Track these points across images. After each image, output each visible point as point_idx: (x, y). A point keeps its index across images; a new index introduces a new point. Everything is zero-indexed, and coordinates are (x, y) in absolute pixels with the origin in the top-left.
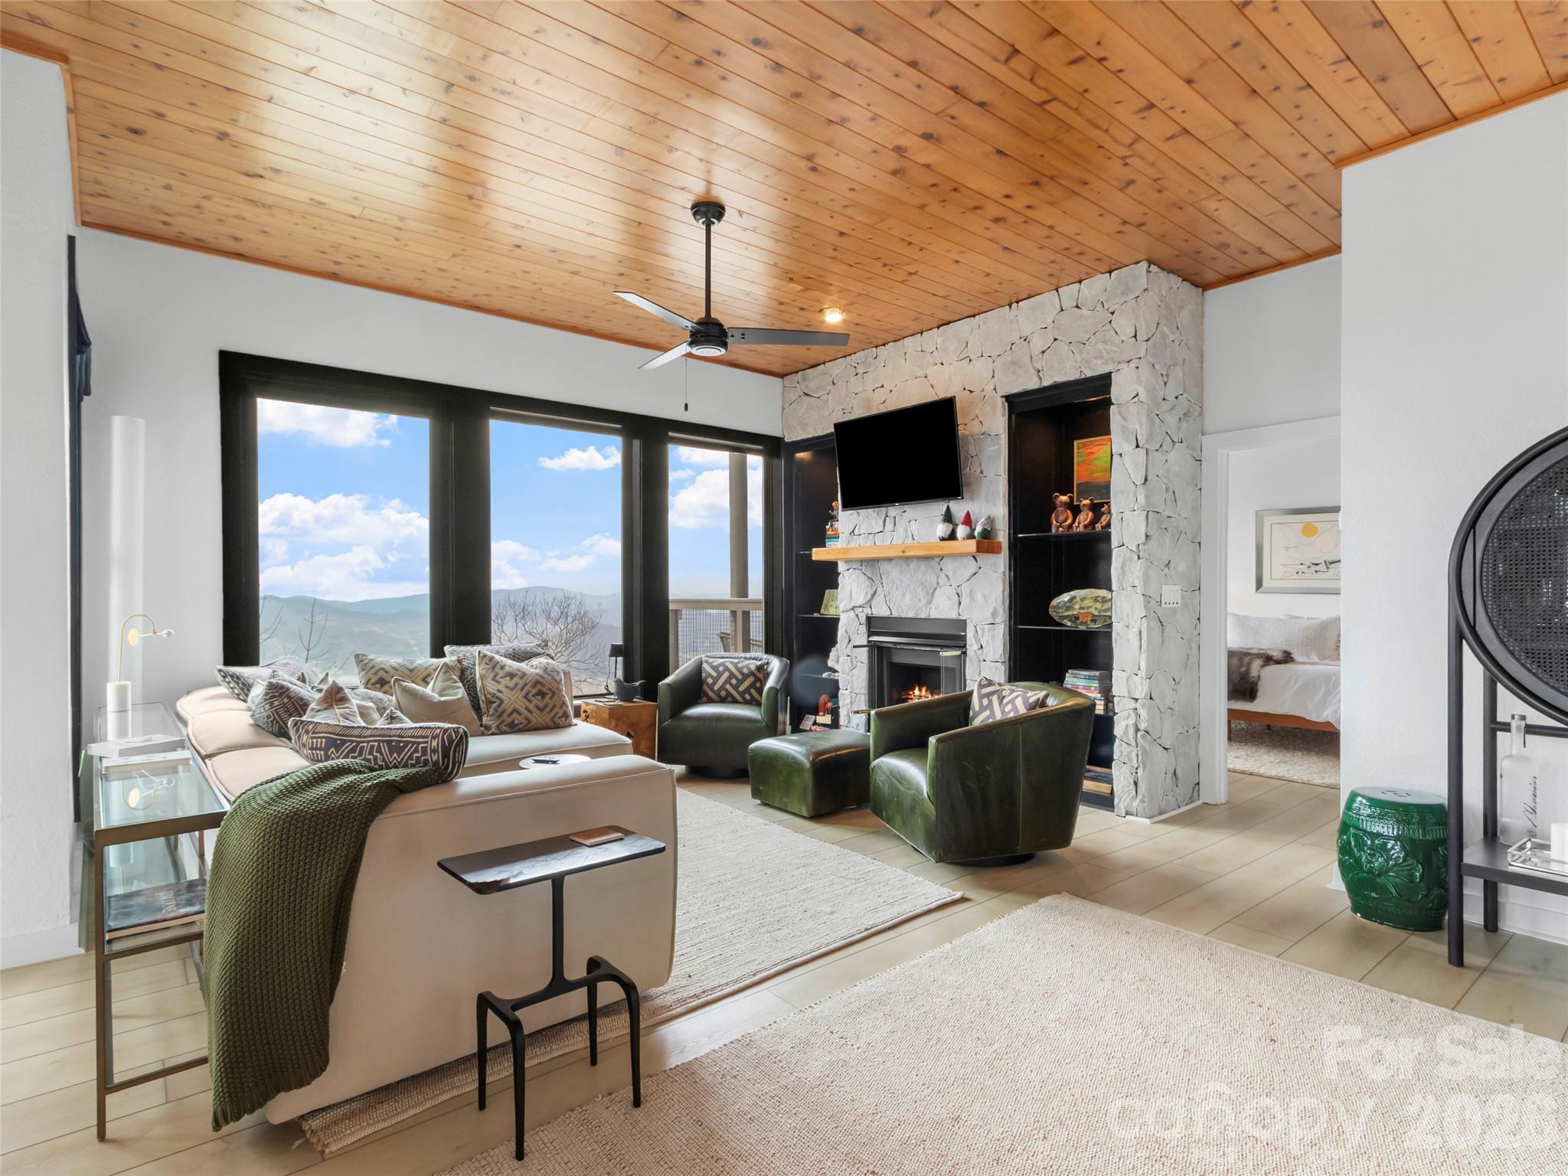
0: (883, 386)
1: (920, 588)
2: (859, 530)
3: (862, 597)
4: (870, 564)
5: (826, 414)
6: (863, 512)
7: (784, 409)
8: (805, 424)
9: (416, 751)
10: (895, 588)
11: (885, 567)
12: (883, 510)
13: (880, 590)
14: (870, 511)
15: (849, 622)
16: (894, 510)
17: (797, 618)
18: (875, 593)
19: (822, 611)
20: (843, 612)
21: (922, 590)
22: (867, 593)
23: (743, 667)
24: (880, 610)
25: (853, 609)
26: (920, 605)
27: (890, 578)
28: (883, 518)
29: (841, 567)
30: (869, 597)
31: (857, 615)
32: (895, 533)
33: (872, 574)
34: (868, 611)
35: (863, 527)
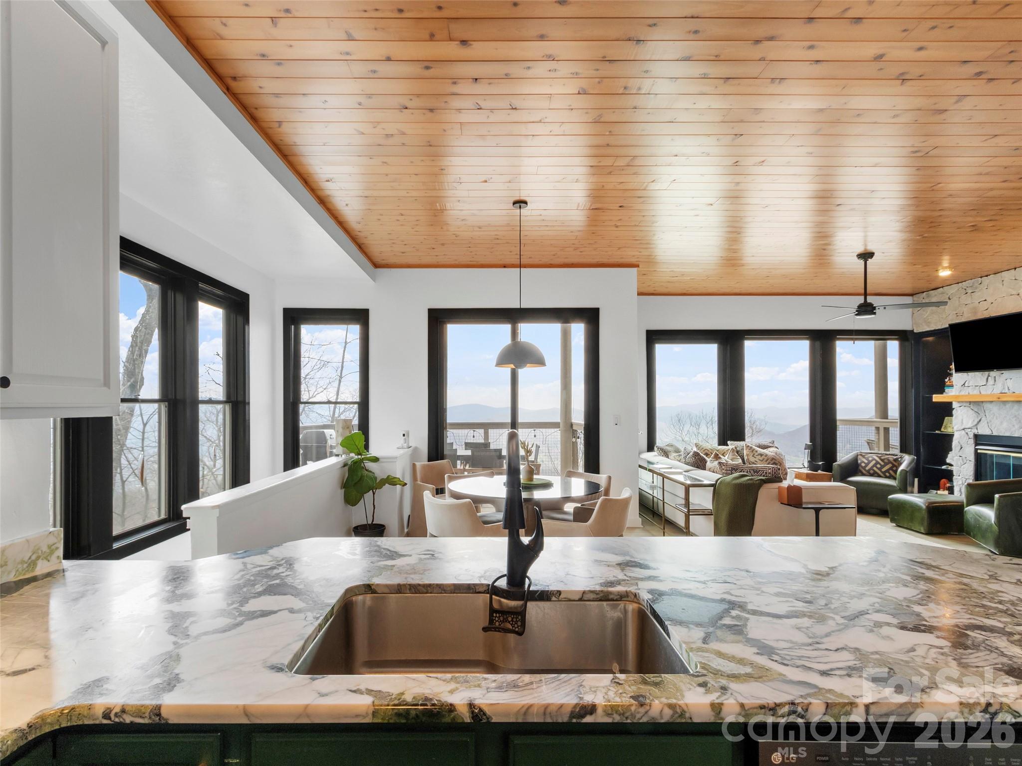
0: (986, 300)
1: (1014, 419)
2: (969, 383)
3: (970, 422)
4: (976, 404)
5: (944, 316)
6: (971, 374)
7: (913, 313)
8: (929, 322)
9: (763, 473)
10: (995, 418)
11: (987, 406)
12: (986, 373)
13: (983, 419)
14: (977, 373)
15: (961, 437)
16: (994, 373)
17: (923, 434)
18: (980, 421)
19: (942, 429)
20: (957, 431)
21: (1016, 420)
22: (974, 421)
23: (885, 459)
24: (984, 430)
25: (964, 429)
26: (1014, 429)
27: (992, 412)
28: (986, 377)
29: (955, 405)
30: (975, 423)
31: (967, 433)
32: (995, 386)
33: (978, 409)
34: (976, 432)
35: (971, 382)
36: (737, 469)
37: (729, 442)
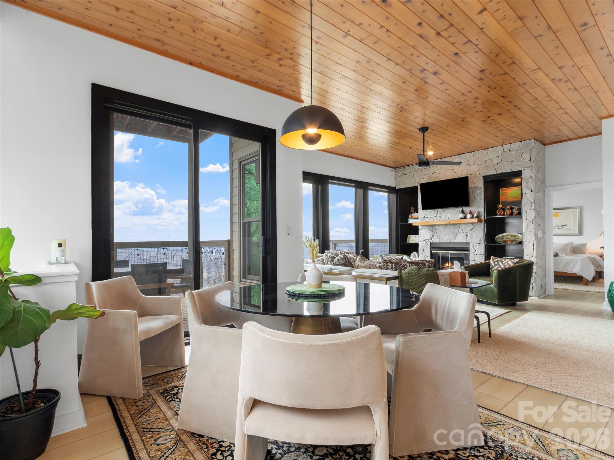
0: (436, 172)
1: (452, 233)
2: (427, 216)
3: (429, 236)
4: (432, 227)
5: (413, 180)
6: (428, 211)
7: (395, 178)
8: (404, 183)
9: (423, 265)
10: (441, 234)
11: (437, 227)
12: (437, 210)
13: (435, 234)
14: (431, 210)
15: (423, 245)
16: (440, 210)
17: (400, 244)
18: (434, 235)
19: (407, 242)
20: (421, 241)
21: (452, 234)
22: (431, 235)
24: (436, 240)
25: (425, 240)
26: (451, 239)
27: (440, 231)
28: (437, 212)
29: (420, 228)
30: (431, 237)
31: (426, 242)
32: (441, 217)
33: (433, 229)
34: (431, 241)
35: (428, 215)
36: (401, 264)
37: (325, 251)
